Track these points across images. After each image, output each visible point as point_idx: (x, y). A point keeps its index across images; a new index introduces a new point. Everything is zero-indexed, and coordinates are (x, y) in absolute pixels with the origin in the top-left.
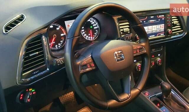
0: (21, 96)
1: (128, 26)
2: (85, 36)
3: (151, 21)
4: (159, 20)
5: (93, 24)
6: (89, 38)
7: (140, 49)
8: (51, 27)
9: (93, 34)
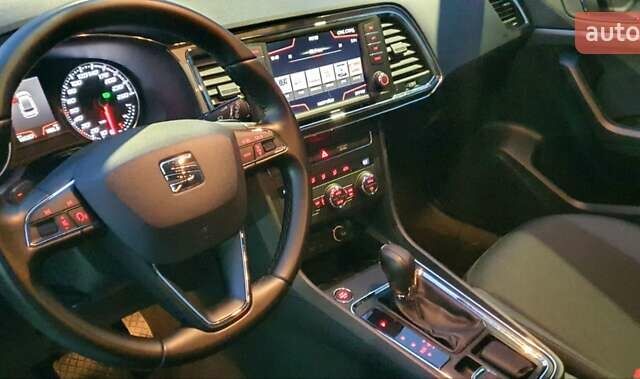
4: (340, 45)
5: (113, 85)
6: (104, 133)
7: (264, 142)
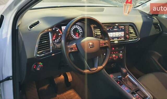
0: (35, 66)
1: (100, 32)
2: (74, 36)
3: (115, 29)
4: (120, 29)
5: (79, 29)
6: (76, 37)
7: (104, 43)
8: (54, 29)
9: (79, 36)
